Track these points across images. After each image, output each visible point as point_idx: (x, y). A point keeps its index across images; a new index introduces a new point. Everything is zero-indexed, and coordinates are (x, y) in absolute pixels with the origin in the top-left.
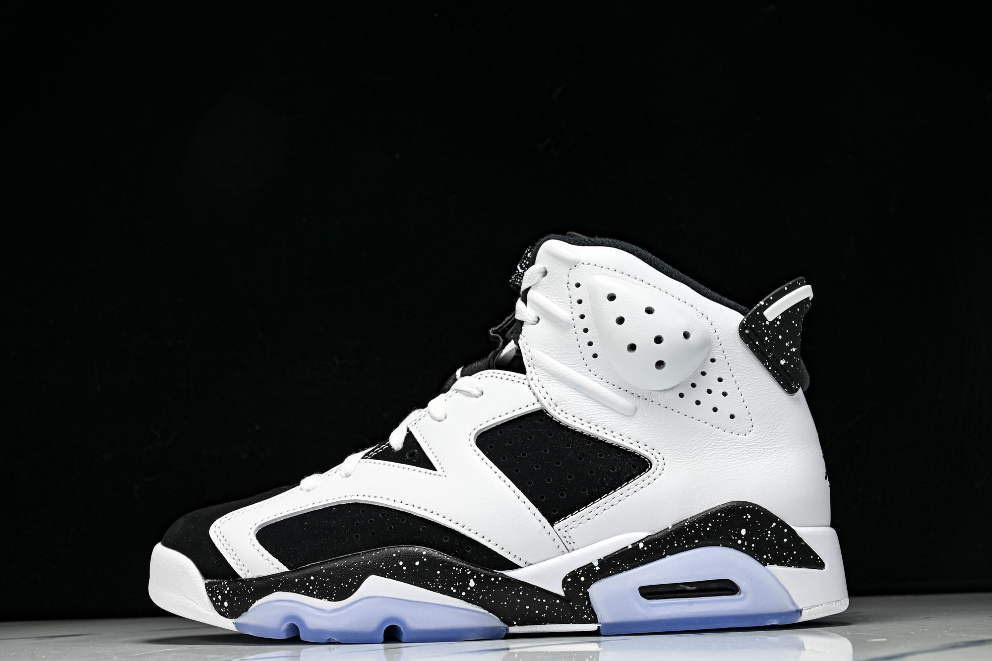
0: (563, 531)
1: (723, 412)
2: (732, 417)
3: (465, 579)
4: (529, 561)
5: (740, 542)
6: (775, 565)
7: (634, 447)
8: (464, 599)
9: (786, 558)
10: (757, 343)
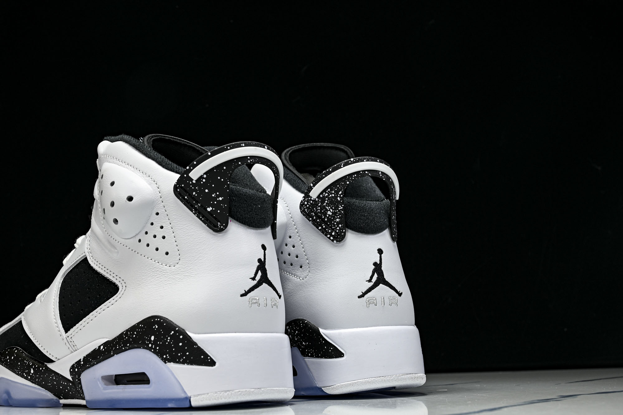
0: (70, 337)
1: (162, 251)
2: (167, 253)
3: (29, 367)
4: (58, 358)
5: (150, 345)
6: (172, 363)
7: (114, 280)
8: (29, 380)
9: (180, 358)
10: (186, 197)
